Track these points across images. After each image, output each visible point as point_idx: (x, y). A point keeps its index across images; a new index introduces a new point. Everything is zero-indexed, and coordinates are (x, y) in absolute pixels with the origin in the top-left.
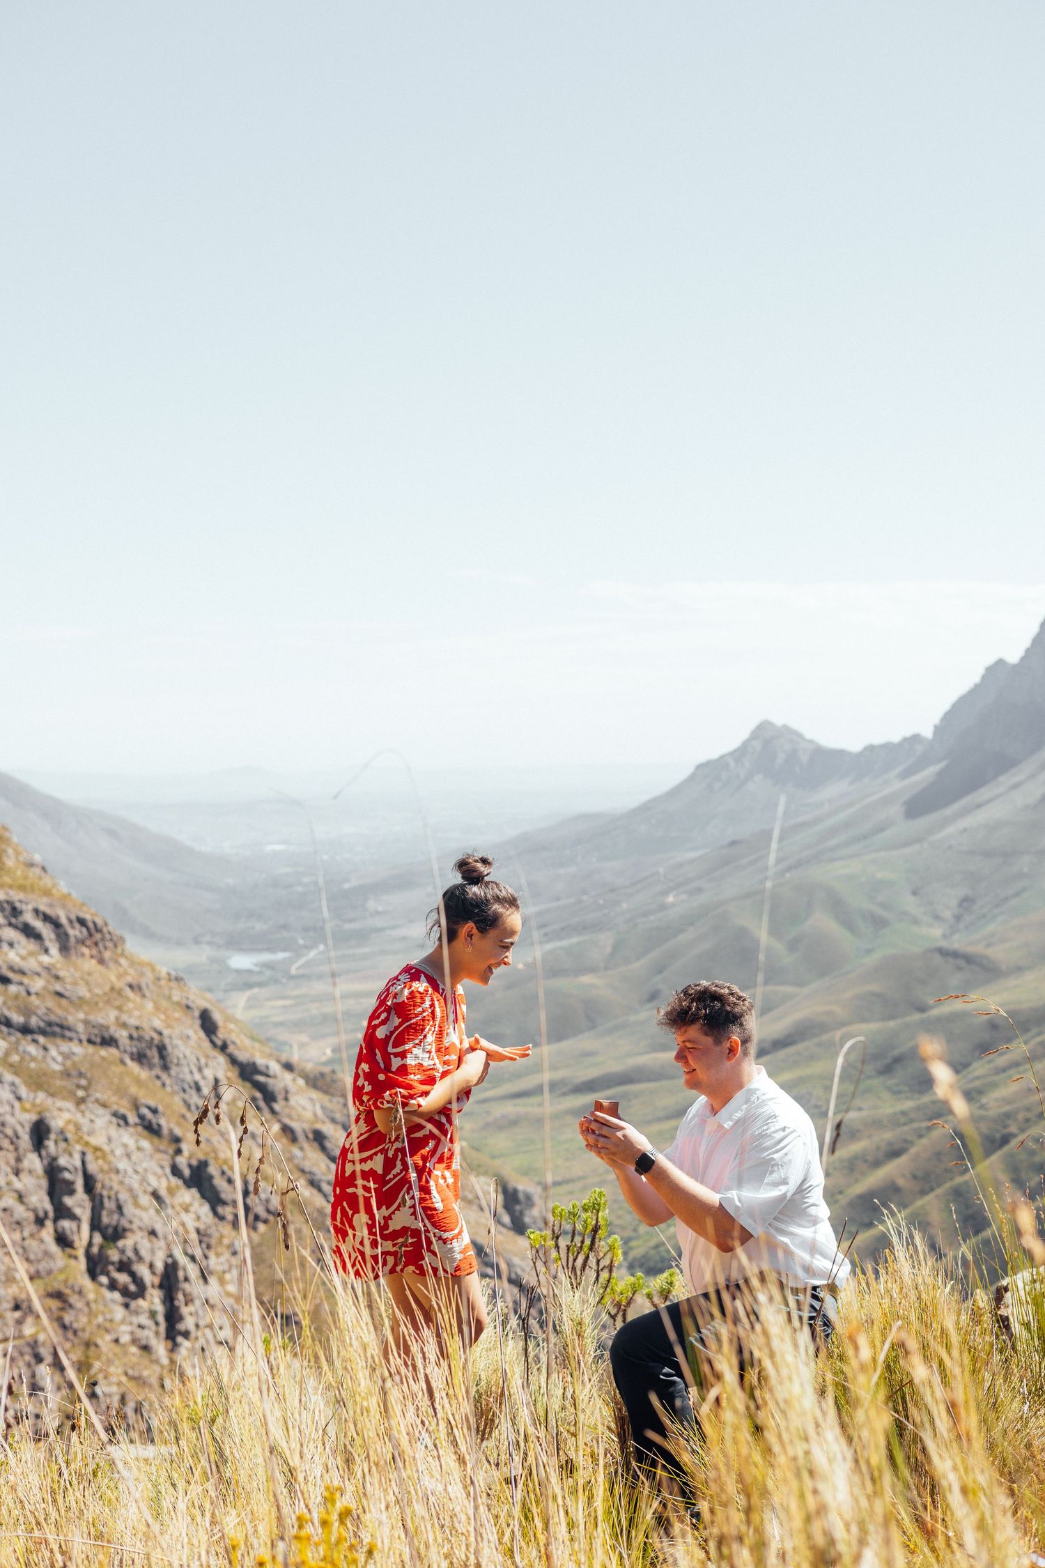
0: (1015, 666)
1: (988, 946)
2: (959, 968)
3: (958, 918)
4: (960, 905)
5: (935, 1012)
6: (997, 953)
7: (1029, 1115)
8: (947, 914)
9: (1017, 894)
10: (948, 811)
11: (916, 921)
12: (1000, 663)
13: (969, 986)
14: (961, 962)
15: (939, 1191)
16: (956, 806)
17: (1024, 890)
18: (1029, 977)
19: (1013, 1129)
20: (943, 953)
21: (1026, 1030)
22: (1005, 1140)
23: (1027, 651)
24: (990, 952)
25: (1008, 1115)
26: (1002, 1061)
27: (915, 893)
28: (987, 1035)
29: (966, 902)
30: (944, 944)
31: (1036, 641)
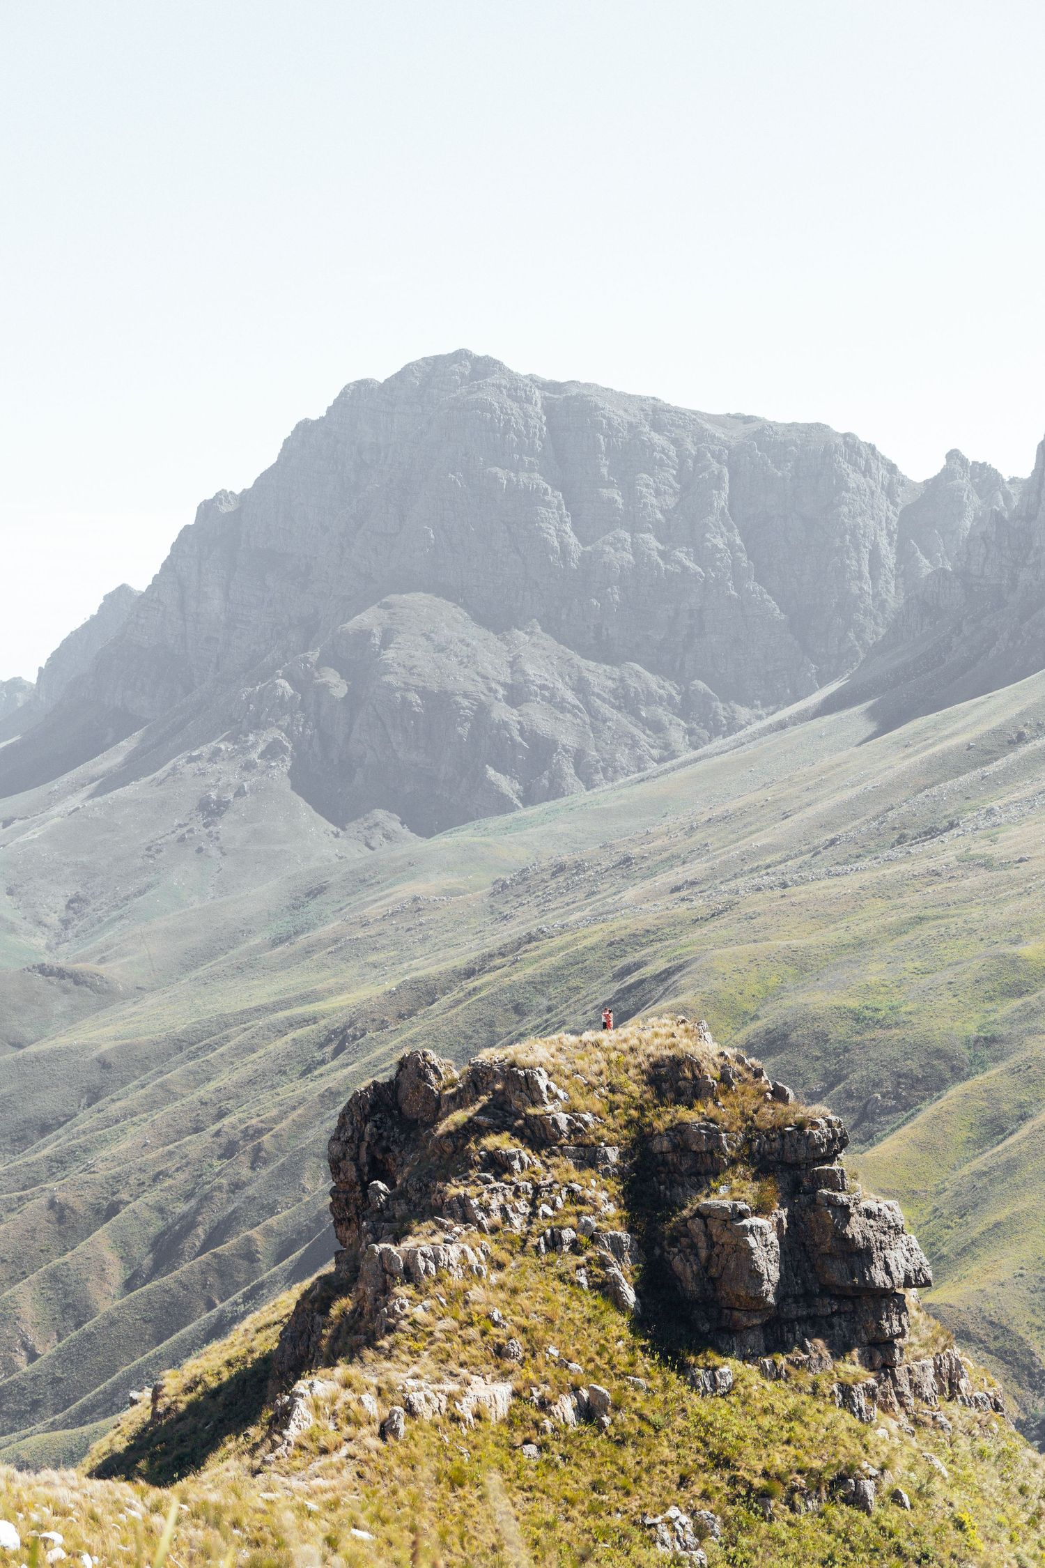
0: (143, 595)
1: (102, 961)
2: (66, 991)
3: (66, 923)
4: (68, 907)
5: (33, 1049)
6: (113, 971)
7: (142, 1177)
8: (53, 919)
9: (141, 893)
10: (55, 785)
11: (12, 929)
12: (123, 590)
13: (74, 1016)
14: (68, 983)
15: (32, 1277)
16: (66, 778)
17: (149, 886)
18: (151, 1000)
19: (124, 1196)
20: (43, 970)
21: (146, 1069)
22: (113, 1210)
23: (156, 578)
24: (102, 969)
25: (117, 1179)
26: (115, 1109)
27: (10, 892)
28: (96, 1078)
29: (75, 903)
30: (47, 959)
31: (168, 566)
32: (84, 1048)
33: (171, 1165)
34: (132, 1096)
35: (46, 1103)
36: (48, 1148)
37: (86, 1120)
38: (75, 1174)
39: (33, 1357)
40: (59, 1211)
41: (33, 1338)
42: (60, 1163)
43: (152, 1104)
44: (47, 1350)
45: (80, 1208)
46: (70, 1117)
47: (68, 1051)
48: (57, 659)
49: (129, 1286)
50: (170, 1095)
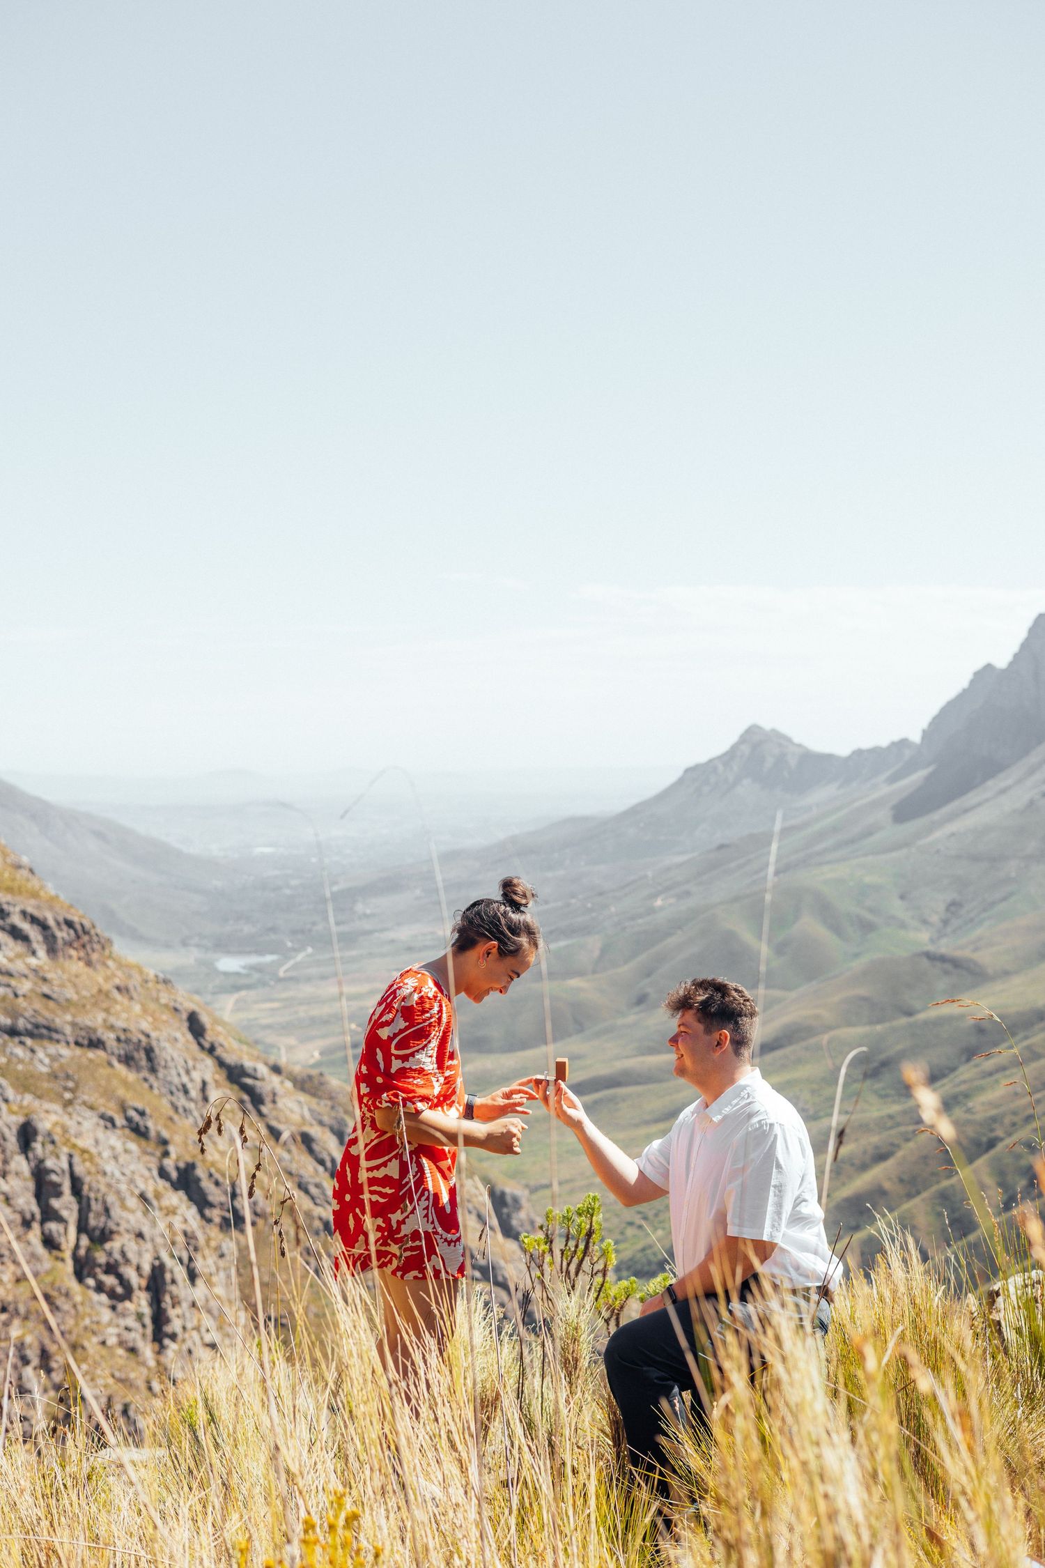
0: (1003, 671)
1: (976, 950)
2: (947, 973)
3: (945, 922)
4: (948, 909)
5: (922, 1016)
6: (985, 958)
7: (1016, 1119)
8: (935, 919)
9: (1004, 899)
10: (936, 816)
11: (903, 926)
12: (988, 667)
14: (948, 966)
15: (926, 1194)
17: (1011, 894)
18: (1016, 980)
19: (999, 1133)
20: (930, 957)
22: (991, 1144)
23: (1016, 656)
24: (977, 956)
25: (994, 1119)
26: (989, 1064)
27: (902, 897)
28: (973, 1040)
29: (954, 906)
30: (931, 948)
31: (1025, 646)
32: (961, 1017)
33: (1038, 1111)
34: (1003, 1055)
45: (964, 1139)
46: (953, 1069)
47: (949, 1019)
48: (937, 721)
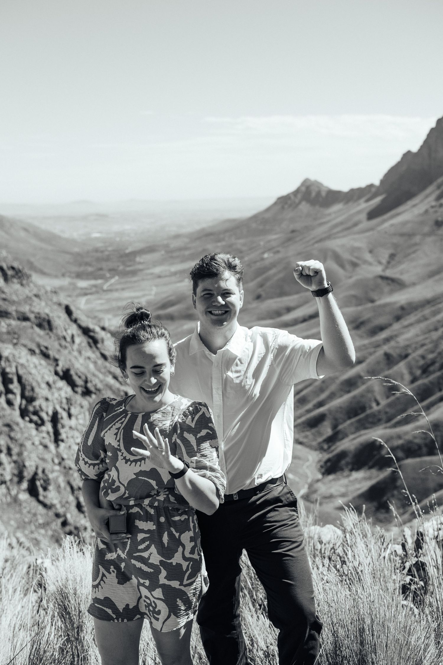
0: (416, 153)
1: (401, 274)
2: (389, 284)
3: (389, 263)
4: (389, 257)
5: (378, 303)
6: (405, 278)
7: (417, 345)
8: (384, 261)
9: (413, 253)
10: (385, 217)
11: (370, 264)
12: (409, 152)
13: (392, 292)
14: (390, 282)
16: (389, 215)
17: (417, 250)
19: (410, 351)
20: (382, 278)
21: (417, 310)
22: (406, 356)
23: (422, 146)
24: (401, 277)
25: (408, 346)
26: (407, 323)
27: (370, 252)
28: (400, 313)
29: (392, 256)
30: (382, 274)
31: (425, 142)
32: (395, 303)
33: (427, 341)
34: (412, 318)
35: (381, 320)
36: (383, 335)
37: (396, 326)
38: (393, 343)
39: (378, 404)
40: (387, 356)
41: (379, 398)
42: (387, 340)
43: (419, 321)
44: (383, 402)
45: (395, 355)
46: (390, 325)
47: (389, 304)
48: (387, 176)
49: (413, 381)
50: (425, 319)
